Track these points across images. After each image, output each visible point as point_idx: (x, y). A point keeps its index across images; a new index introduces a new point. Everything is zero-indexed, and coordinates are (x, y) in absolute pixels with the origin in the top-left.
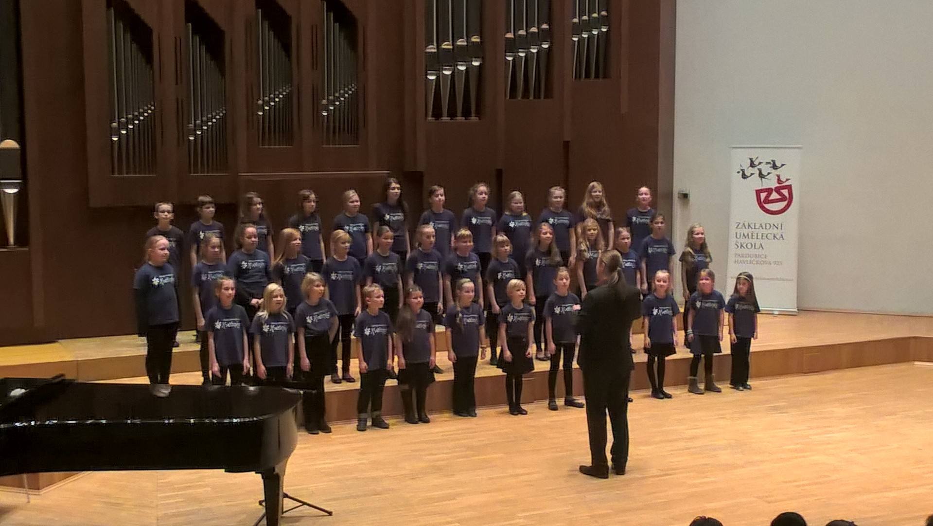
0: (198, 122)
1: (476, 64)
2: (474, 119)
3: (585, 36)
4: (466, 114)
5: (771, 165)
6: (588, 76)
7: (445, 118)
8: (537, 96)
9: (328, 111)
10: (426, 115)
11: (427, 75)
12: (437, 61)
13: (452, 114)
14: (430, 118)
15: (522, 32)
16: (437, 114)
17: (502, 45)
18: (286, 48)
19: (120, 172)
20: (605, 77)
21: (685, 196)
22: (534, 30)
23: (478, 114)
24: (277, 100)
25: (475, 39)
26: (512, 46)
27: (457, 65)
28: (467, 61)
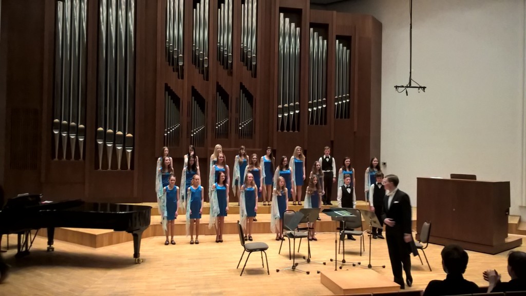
0: (195, 130)
1: (297, 112)
2: (296, 131)
3: (340, 103)
4: (294, 130)
6: (341, 117)
7: (285, 131)
8: (321, 124)
10: (278, 129)
11: (278, 115)
12: (283, 110)
13: (288, 129)
14: (279, 131)
15: (315, 101)
16: (282, 129)
17: (307, 105)
20: (349, 117)
21: (385, 164)
22: (320, 100)
23: (298, 130)
24: (223, 123)
25: (297, 103)
26: (311, 106)
27: (290, 112)
28: (294, 111)
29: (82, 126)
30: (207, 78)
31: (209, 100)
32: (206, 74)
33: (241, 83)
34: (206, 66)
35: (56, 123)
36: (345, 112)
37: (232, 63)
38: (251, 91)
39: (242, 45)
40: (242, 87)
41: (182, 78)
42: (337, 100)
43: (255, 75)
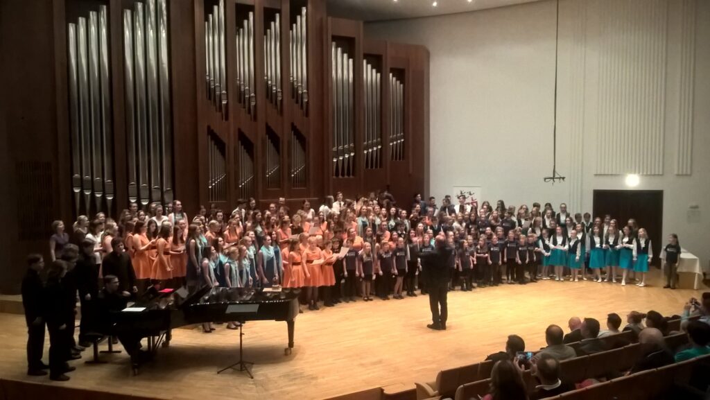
0: (243, 180)
1: (352, 154)
2: (351, 177)
3: (395, 143)
4: (348, 175)
6: (396, 159)
7: (340, 177)
8: (376, 167)
9: (294, 174)
10: (333, 175)
11: (333, 159)
12: (337, 154)
13: (343, 175)
15: (370, 142)
16: (337, 174)
17: (362, 148)
18: (278, 150)
19: (212, 201)
20: (403, 159)
22: (375, 141)
23: (353, 175)
24: (274, 170)
25: (352, 145)
26: (366, 147)
27: (345, 155)
28: (349, 154)
29: (109, 182)
30: (255, 119)
31: (258, 145)
32: (253, 114)
33: (292, 124)
34: (253, 104)
35: (76, 179)
36: (402, 153)
37: (282, 101)
38: (304, 133)
39: (291, 79)
40: (294, 128)
41: (227, 119)
42: (392, 140)
43: (307, 114)
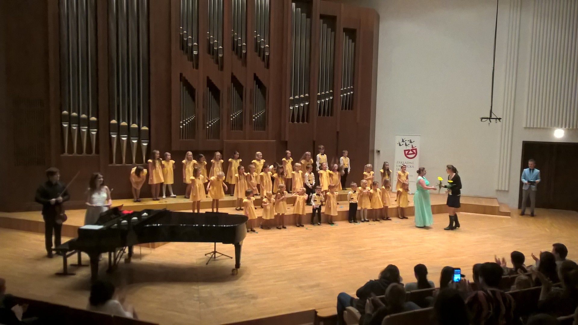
0: (210, 122)
1: (307, 104)
2: (305, 123)
3: (345, 95)
4: (303, 121)
5: (410, 141)
6: (346, 109)
7: (296, 122)
8: (328, 115)
9: (255, 119)
10: (289, 121)
11: (290, 107)
12: (294, 102)
13: (298, 121)
14: (290, 122)
15: (323, 93)
16: (293, 121)
17: (316, 98)
18: (241, 97)
19: (183, 139)
20: (352, 109)
21: (379, 151)
22: (327, 92)
23: (307, 121)
24: (237, 115)
25: (307, 95)
26: (319, 98)
27: (300, 104)
28: (304, 103)
29: (94, 119)
30: (222, 68)
31: (224, 92)
32: (220, 64)
33: (255, 74)
34: (220, 55)
35: (65, 115)
36: (349, 104)
37: (246, 53)
38: (264, 82)
39: (255, 34)
40: (256, 78)
41: (197, 67)
42: (342, 92)
43: (268, 66)
